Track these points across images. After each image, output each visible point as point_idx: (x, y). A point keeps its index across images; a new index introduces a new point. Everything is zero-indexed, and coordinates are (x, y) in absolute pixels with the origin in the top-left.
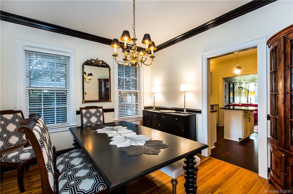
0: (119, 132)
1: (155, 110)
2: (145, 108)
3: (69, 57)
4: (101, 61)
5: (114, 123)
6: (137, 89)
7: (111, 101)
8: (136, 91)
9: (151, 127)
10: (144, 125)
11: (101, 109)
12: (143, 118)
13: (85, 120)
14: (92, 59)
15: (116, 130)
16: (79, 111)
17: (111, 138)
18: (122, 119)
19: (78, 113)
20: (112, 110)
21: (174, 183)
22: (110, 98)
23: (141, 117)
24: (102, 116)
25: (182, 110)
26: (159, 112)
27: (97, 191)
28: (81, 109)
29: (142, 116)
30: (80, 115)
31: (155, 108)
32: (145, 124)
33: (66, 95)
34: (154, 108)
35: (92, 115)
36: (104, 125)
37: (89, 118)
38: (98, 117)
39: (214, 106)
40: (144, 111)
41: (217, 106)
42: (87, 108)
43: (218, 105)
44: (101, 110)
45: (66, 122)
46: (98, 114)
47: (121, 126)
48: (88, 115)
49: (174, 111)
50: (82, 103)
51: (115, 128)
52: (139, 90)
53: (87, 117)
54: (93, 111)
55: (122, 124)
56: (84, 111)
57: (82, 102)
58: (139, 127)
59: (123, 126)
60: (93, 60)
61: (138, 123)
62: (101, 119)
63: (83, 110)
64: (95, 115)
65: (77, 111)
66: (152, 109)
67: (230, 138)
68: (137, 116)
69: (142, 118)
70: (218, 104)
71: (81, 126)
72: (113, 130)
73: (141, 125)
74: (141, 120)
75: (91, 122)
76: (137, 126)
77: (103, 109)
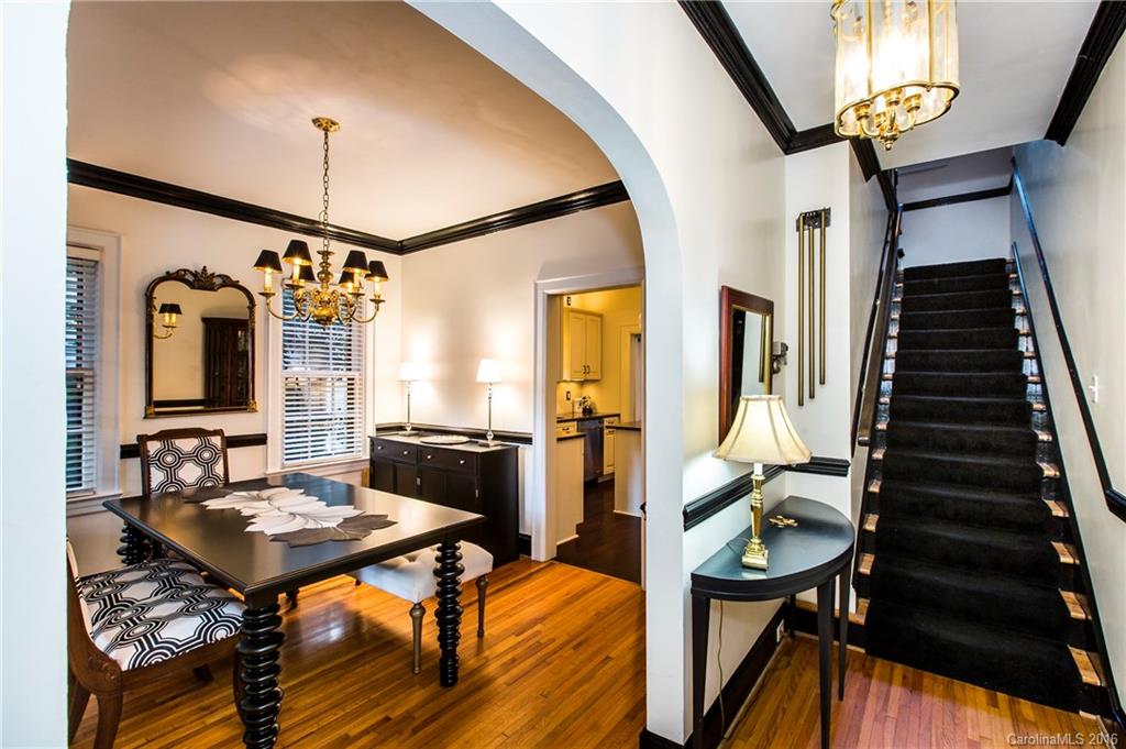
0: (277, 504)
1: (409, 435)
2: (378, 430)
3: (97, 262)
4: (220, 276)
5: (264, 480)
6: (350, 370)
7: (254, 410)
8: (350, 374)
9: (395, 492)
10: (372, 487)
11: (219, 438)
12: (372, 461)
13: (157, 477)
14: (185, 270)
15: (268, 499)
16: (134, 445)
17: (253, 517)
18: (293, 466)
19: (128, 452)
20: (260, 440)
21: (417, 613)
22: (253, 398)
23: (364, 458)
24: (221, 461)
25: (483, 436)
26: (418, 443)
27: (211, 639)
28: (143, 439)
29: (368, 457)
30: (139, 459)
31: (413, 429)
32: (375, 481)
33: (81, 394)
34: (409, 429)
35: (182, 458)
36: (229, 486)
37: (171, 471)
38: (207, 466)
39: (605, 419)
40: (373, 442)
41: (616, 418)
42: (164, 436)
43: (618, 415)
44: (217, 441)
45: (81, 485)
46: (207, 455)
47: (285, 489)
48: (169, 459)
49: (465, 439)
50: (145, 417)
51: (266, 493)
52: (359, 370)
53: (162, 466)
54: (187, 445)
55: (296, 481)
56: (153, 447)
57: (143, 415)
58: (356, 491)
59: (292, 487)
60: (191, 272)
61: (355, 480)
62: (219, 469)
63: (149, 443)
64: (195, 457)
65: (122, 447)
66: (400, 433)
67: (626, 510)
68: (349, 457)
69: (368, 463)
70: (617, 412)
71: (141, 494)
72: (260, 499)
73: (363, 485)
74: (362, 470)
75: (181, 483)
76: (350, 488)
77: (223, 438)
